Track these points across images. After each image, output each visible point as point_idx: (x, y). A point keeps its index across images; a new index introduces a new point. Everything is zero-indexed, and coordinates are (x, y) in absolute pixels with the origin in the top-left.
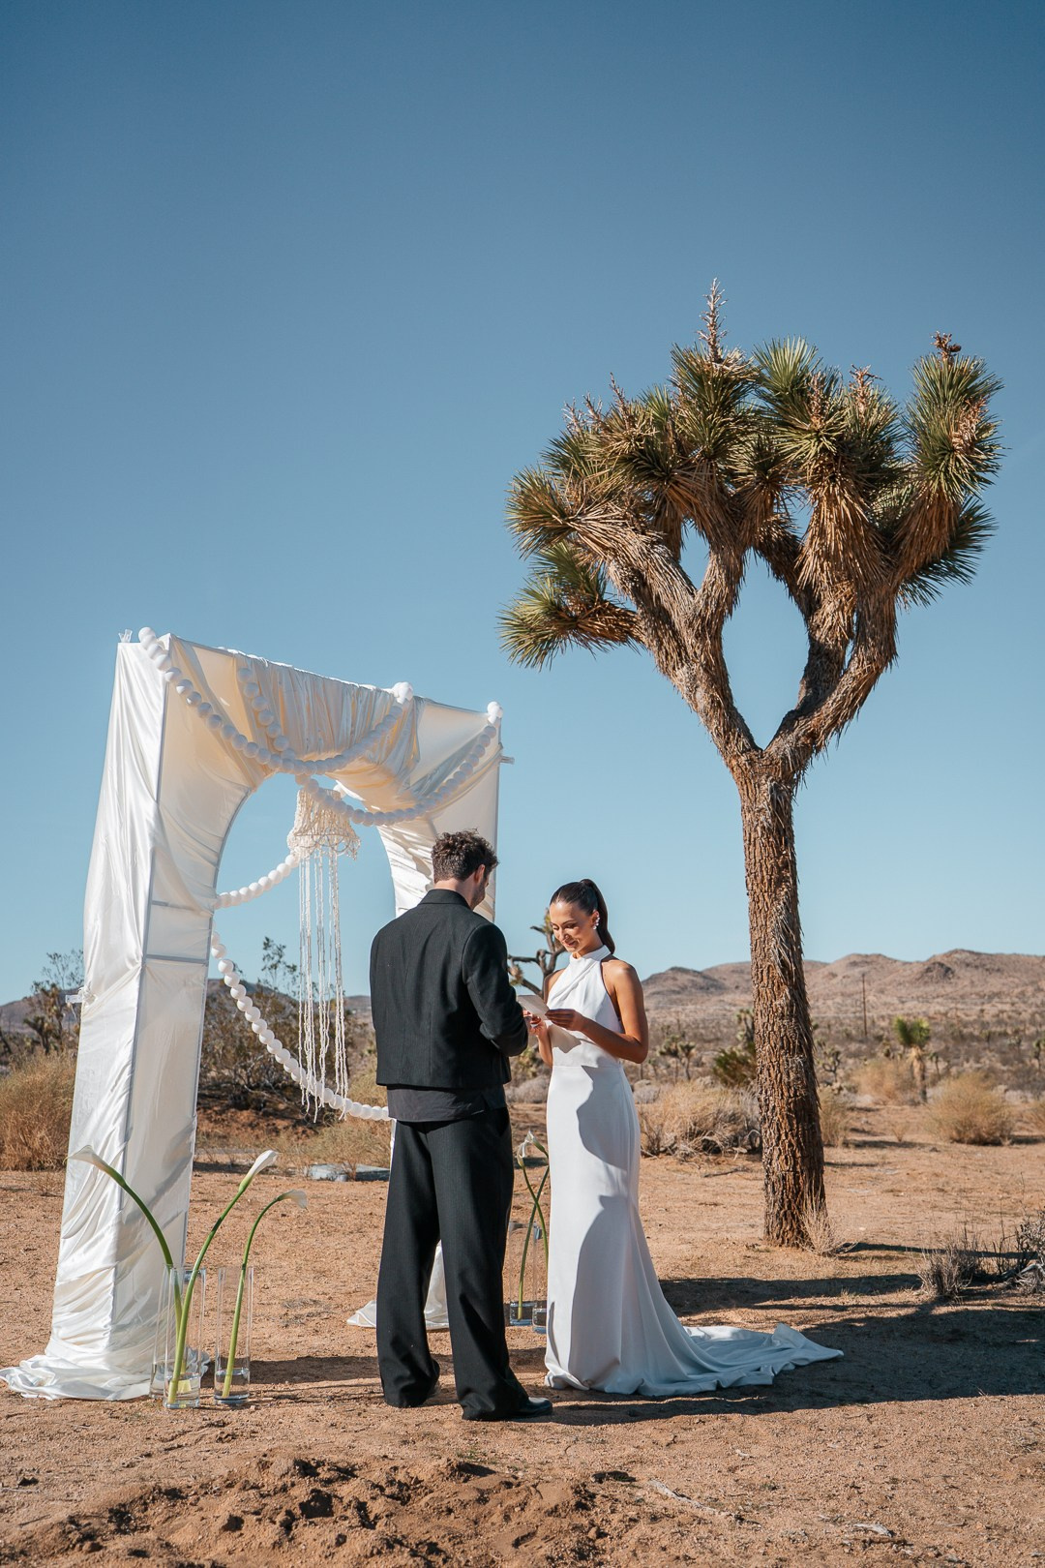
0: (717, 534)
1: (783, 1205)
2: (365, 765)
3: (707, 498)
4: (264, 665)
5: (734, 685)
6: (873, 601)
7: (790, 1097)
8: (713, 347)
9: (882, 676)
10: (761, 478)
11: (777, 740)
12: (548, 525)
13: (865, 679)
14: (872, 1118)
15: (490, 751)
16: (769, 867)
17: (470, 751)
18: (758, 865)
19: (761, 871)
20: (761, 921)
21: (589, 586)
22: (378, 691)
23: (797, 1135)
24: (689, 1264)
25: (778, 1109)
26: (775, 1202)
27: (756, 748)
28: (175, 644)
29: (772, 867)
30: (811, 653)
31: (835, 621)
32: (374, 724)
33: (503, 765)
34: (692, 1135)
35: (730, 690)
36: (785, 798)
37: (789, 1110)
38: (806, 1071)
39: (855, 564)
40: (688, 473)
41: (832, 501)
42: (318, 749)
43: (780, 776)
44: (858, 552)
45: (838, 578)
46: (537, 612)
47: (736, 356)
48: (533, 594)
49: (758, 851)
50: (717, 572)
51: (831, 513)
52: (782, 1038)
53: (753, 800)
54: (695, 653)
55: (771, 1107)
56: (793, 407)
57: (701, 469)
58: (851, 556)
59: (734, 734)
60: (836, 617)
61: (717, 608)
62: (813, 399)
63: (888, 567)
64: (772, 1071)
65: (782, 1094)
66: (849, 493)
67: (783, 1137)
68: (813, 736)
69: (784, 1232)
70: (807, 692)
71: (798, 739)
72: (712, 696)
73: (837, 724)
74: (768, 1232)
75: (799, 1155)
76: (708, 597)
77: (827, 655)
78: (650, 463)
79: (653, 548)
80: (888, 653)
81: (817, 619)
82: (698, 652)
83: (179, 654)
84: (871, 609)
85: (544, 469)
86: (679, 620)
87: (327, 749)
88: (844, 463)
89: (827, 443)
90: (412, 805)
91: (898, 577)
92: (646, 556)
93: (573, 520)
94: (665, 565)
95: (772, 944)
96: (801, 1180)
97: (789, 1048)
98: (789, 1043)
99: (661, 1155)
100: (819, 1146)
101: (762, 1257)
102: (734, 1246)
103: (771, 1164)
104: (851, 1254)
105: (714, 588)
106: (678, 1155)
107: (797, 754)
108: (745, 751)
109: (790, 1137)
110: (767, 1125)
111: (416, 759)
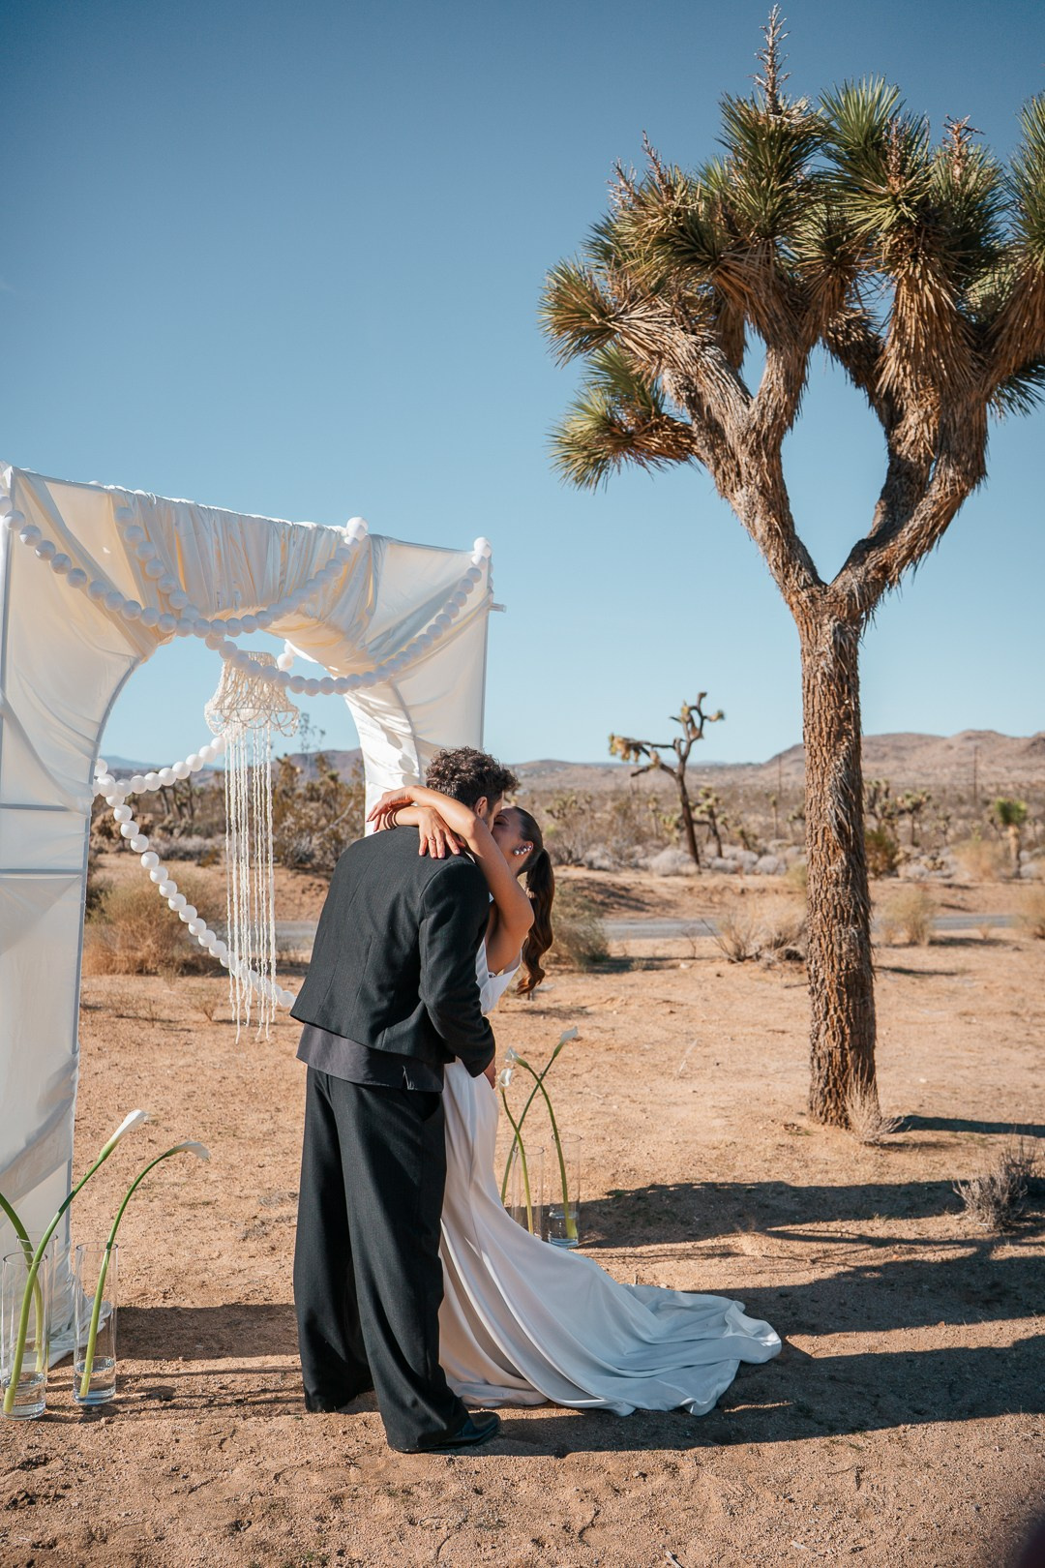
0: (774, 330)
1: (827, 1084)
2: (306, 621)
3: (763, 286)
4: (152, 501)
5: (794, 508)
6: (960, 410)
7: (841, 970)
8: (772, 95)
9: (967, 501)
10: (828, 261)
11: (844, 573)
12: (585, 326)
13: (947, 503)
14: (968, 895)
15: (475, 597)
17: (449, 598)
18: (816, 715)
19: (820, 722)
20: (818, 778)
21: (646, 398)
22: (320, 529)
23: (847, 1010)
24: (716, 1153)
25: (827, 982)
26: (820, 1077)
27: (818, 582)
29: (832, 718)
30: (891, 473)
31: (918, 434)
32: (314, 570)
33: (492, 613)
34: (778, 944)
35: (790, 516)
36: (850, 640)
37: (840, 984)
38: (861, 943)
39: (940, 364)
40: (739, 256)
41: (913, 287)
43: (845, 615)
44: (944, 350)
45: (924, 384)
46: (587, 427)
47: (799, 107)
48: (581, 406)
49: (817, 699)
50: (774, 376)
51: (912, 301)
52: (835, 907)
53: (813, 641)
54: (750, 473)
55: (820, 978)
56: (867, 167)
57: (754, 251)
58: (935, 354)
59: (794, 568)
60: (920, 430)
61: (774, 420)
62: (891, 154)
63: (979, 368)
64: (822, 941)
65: (833, 966)
66: (934, 275)
67: (832, 1012)
68: (885, 569)
69: (827, 1111)
70: (885, 518)
71: (868, 572)
72: (769, 523)
73: (913, 555)
74: (812, 1108)
75: (848, 1031)
76: (764, 408)
77: (908, 474)
78: (693, 244)
79: (703, 350)
80: (975, 473)
81: (898, 433)
82: (753, 472)
83: (23, 488)
84: (957, 419)
85: (583, 260)
86: (732, 438)
87: (246, 604)
88: (929, 237)
89: (905, 209)
90: (371, 667)
91: (992, 380)
92: (696, 359)
93: (615, 319)
94: (717, 370)
95: (829, 804)
96: (849, 1058)
97: (842, 917)
98: (843, 912)
99: (747, 961)
100: (871, 1021)
101: (799, 1144)
102: (772, 1126)
103: (817, 1038)
104: (899, 1137)
105: (772, 395)
106: (762, 963)
107: (866, 590)
108: (806, 586)
109: (839, 1012)
110: (815, 997)
111: (371, 612)
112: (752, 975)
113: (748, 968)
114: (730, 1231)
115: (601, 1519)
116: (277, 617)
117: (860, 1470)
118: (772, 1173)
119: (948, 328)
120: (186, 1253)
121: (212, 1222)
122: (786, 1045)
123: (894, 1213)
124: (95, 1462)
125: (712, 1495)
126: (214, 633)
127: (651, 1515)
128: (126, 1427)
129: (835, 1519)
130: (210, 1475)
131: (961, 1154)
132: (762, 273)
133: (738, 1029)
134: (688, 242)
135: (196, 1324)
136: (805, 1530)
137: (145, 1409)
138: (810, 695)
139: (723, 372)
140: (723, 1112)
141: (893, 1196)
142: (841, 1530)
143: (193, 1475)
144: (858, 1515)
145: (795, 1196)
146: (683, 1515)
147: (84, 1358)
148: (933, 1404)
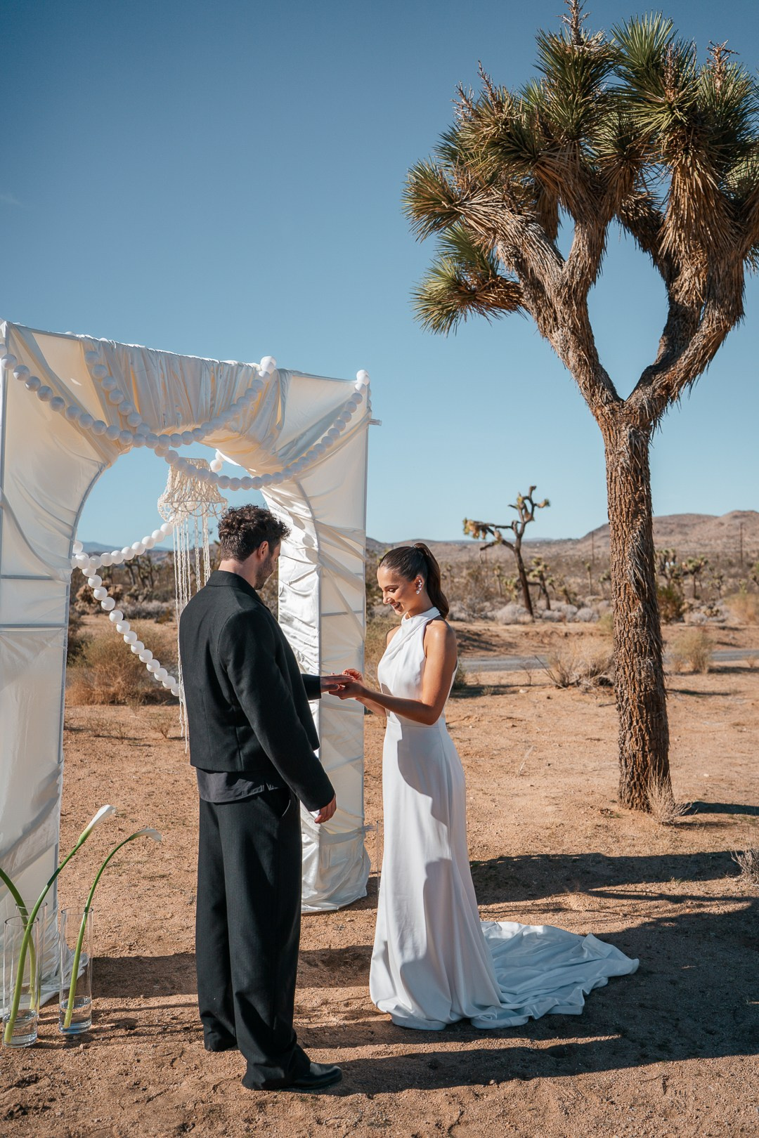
0: (580, 209)
1: (632, 778)
2: (231, 435)
3: (571, 176)
4: (113, 348)
5: (598, 344)
6: (722, 266)
7: (641, 691)
8: (576, 30)
9: (730, 334)
10: (621, 155)
11: (637, 391)
12: (438, 210)
13: (714, 336)
15: (358, 415)
16: (627, 501)
17: (339, 415)
18: (618, 499)
19: (621, 504)
20: (620, 546)
21: (484, 264)
22: (240, 366)
23: (646, 722)
24: (548, 832)
25: (630, 701)
26: (627, 774)
27: (618, 399)
28: (12, 331)
29: (630, 501)
30: (670, 315)
31: (691, 285)
32: (236, 396)
33: (371, 426)
34: (593, 674)
35: (595, 349)
36: (642, 442)
37: (640, 702)
38: (655, 671)
39: (707, 231)
40: (553, 154)
41: (686, 173)
42: (176, 423)
43: (638, 423)
44: (710, 220)
45: (695, 247)
46: (441, 287)
47: (597, 39)
48: (436, 271)
49: (618, 487)
50: (581, 244)
51: (685, 184)
52: (635, 644)
53: (614, 444)
54: (564, 318)
55: (625, 698)
56: (649, 83)
57: (564, 150)
58: (703, 224)
59: (598, 388)
60: (693, 282)
61: (581, 278)
62: (667, 72)
63: (737, 233)
64: (626, 669)
65: (635, 689)
66: (701, 163)
67: (635, 723)
68: (668, 388)
69: (633, 799)
70: (667, 349)
71: (654, 391)
72: (579, 355)
73: (689, 376)
74: (621, 797)
75: (647, 738)
76: (574, 268)
77: (684, 315)
78: (518, 146)
79: (527, 226)
80: (735, 313)
81: (676, 285)
82: (566, 317)
83: (15, 338)
84: (721, 273)
85: (435, 161)
86: (550, 292)
87: (185, 423)
88: (697, 134)
89: (678, 114)
90: (280, 469)
91: (747, 242)
92: (522, 233)
93: (460, 205)
94: (537, 241)
95: (629, 566)
96: (648, 758)
97: (641, 651)
98: (641, 647)
99: (570, 687)
100: (665, 730)
101: (612, 825)
102: (591, 811)
103: (624, 744)
104: (689, 819)
105: (579, 259)
106: (581, 688)
107: (653, 404)
108: (608, 402)
109: (640, 723)
110: (622, 712)
111: (280, 427)
112: (574, 697)
113: (571, 692)
114: (560, 891)
115: (465, 1118)
116: (208, 432)
117: (666, 1078)
118: (592, 847)
119: (713, 204)
120: (146, 915)
121: (167, 891)
122: (601, 750)
123: (685, 877)
124: (75, 1079)
125: (551, 1098)
126: (161, 444)
127: (504, 1114)
128: (99, 1051)
129: (648, 1118)
130: (164, 1087)
131: (737, 831)
132: (570, 166)
133: (564, 738)
134: (514, 145)
135: (154, 969)
136: (624, 1126)
137: (114, 1036)
138: (612, 484)
139: (542, 242)
140: (554, 801)
141: (685, 864)
142: (652, 1127)
143: (151, 1087)
144: (665, 1114)
145: (609, 865)
146: (528, 1115)
147: (67, 997)
148: (722, 1026)
